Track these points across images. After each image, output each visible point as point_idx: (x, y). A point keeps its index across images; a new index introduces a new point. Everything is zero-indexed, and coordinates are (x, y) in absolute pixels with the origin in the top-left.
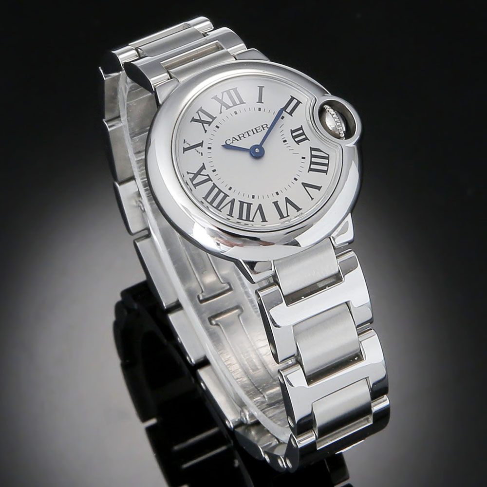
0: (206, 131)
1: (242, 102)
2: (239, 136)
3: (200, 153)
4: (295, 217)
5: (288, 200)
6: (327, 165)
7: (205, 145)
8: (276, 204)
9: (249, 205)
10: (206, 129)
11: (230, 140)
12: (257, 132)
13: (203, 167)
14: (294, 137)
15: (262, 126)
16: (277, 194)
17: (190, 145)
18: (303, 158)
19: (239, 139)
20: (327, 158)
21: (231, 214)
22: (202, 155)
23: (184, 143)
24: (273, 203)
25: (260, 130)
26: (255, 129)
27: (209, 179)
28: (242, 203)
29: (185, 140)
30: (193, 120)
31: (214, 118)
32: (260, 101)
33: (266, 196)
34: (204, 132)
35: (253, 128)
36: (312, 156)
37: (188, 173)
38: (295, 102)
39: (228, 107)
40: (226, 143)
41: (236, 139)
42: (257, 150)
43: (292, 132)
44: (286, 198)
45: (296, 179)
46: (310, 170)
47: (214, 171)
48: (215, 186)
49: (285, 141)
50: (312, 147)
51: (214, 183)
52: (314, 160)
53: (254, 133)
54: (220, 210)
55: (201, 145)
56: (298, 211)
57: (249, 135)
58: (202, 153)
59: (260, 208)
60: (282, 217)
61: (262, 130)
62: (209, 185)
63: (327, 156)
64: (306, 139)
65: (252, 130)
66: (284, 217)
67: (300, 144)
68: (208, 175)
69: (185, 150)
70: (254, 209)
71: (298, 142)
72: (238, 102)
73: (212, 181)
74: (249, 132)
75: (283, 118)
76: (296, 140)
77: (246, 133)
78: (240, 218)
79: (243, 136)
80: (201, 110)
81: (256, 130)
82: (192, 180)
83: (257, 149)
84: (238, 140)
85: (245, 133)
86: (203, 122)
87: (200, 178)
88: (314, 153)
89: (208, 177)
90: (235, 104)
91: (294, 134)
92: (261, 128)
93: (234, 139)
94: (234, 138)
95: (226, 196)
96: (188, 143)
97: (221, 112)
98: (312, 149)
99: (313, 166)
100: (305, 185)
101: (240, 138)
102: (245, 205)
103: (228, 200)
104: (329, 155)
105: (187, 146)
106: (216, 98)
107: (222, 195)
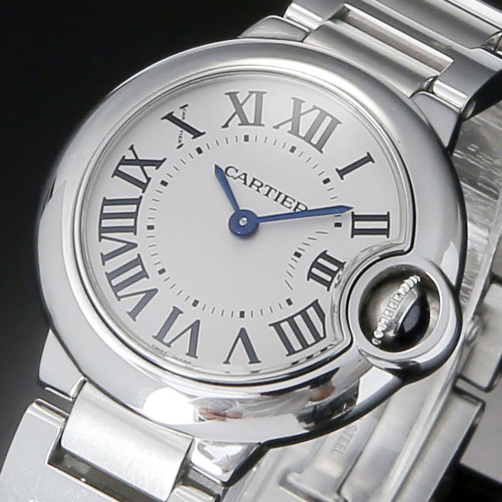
0: (226, 126)
1: (319, 147)
2: (254, 180)
3: (180, 141)
4: (174, 358)
5: (195, 327)
6: (305, 346)
7: (199, 142)
8: (176, 312)
9: (143, 274)
10: (230, 124)
11: (237, 171)
12: (282, 203)
13: (157, 164)
14: (315, 264)
15: (299, 204)
16: (195, 303)
17: (184, 118)
18: (289, 302)
19: (248, 183)
20: (318, 339)
21: (105, 258)
22: (179, 147)
23: (182, 108)
24: (174, 308)
25: (289, 205)
26: (286, 197)
27: (143, 186)
28: (138, 261)
29: (186, 106)
30: (233, 96)
31: (258, 122)
32: (342, 173)
33: (176, 290)
34: (223, 124)
35: (285, 193)
36: (303, 313)
37: (132, 148)
38: (383, 225)
39: (295, 131)
40: (227, 169)
41: (245, 180)
42: (243, 222)
43: (324, 255)
44: (198, 322)
45: (242, 314)
46: (277, 326)
47: (164, 183)
48: (137, 201)
49: (298, 255)
50: (319, 302)
51: (141, 197)
52: (299, 320)
53: (276, 200)
54: (101, 238)
55: (196, 134)
56: (188, 354)
57: (267, 195)
58: (181, 145)
59: (151, 294)
60: (160, 337)
61: (290, 208)
62: (134, 192)
63: (322, 336)
64: (328, 284)
65: (280, 194)
66: (162, 342)
67: (311, 279)
68: (149, 179)
69: (170, 117)
70: (142, 285)
71: (311, 275)
72: (315, 141)
73: (143, 192)
74: (273, 191)
75: (338, 225)
76: (314, 270)
77: (268, 188)
78: (111, 276)
79: (258, 187)
80: (260, 95)
81: (284, 200)
82: (124, 162)
83: (245, 219)
84: (245, 183)
85: (267, 186)
86: (239, 111)
87: (134, 171)
88: (311, 312)
89: (145, 181)
90: (308, 139)
91: (321, 261)
92: (294, 205)
93: (243, 177)
94: (246, 175)
95: (133, 229)
96: (184, 114)
97: (277, 127)
98: (315, 305)
99: (285, 326)
100: (243, 335)
101: (252, 183)
102: (139, 269)
103: (128, 237)
104: (325, 336)
105: (178, 115)
106: (298, 103)
107: (130, 222)
